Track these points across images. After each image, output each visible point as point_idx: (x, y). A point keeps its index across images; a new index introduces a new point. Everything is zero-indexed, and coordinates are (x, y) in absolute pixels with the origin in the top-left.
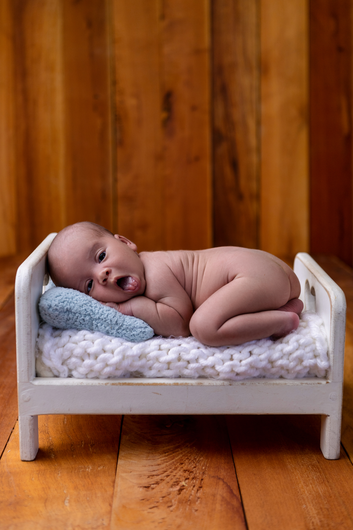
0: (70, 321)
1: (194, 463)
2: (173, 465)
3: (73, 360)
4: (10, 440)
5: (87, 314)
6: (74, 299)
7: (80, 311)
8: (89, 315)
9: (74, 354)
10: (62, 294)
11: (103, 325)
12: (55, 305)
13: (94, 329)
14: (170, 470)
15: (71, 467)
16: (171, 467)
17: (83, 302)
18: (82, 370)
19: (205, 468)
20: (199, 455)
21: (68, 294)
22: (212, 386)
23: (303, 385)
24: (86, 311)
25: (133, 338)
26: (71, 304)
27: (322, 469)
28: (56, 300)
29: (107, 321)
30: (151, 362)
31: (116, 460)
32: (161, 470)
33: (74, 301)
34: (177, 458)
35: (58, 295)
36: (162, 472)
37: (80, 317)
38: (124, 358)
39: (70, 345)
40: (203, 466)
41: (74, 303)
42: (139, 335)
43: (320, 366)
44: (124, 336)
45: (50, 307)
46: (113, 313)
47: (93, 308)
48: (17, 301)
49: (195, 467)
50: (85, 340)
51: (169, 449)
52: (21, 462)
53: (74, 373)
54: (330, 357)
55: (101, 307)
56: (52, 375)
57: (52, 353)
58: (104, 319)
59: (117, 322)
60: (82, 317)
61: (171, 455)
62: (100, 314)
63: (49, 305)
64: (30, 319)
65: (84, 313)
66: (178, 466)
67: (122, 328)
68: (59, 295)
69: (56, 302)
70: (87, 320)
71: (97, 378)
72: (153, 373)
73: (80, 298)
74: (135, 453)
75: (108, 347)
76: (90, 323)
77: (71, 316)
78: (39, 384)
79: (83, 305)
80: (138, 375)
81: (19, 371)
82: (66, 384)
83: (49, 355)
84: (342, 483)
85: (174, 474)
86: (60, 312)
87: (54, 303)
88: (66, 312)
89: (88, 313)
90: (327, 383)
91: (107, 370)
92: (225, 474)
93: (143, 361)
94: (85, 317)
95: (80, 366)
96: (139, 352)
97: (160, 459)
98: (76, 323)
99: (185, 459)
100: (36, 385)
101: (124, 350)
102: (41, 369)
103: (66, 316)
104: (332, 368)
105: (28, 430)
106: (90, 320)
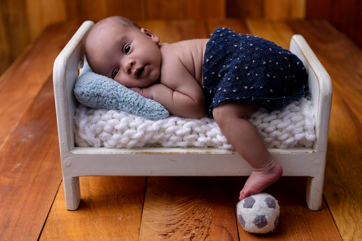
0: (100, 103)
1: (203, 213)
2: (186, 215)
3: (104, 134)
4: (58, 191)
5: (114, 97)
6: (102, 85)
7: (108, 95)
8: (115, 98)
9: (104, 129)
10: (93, 81)
11: (127, 107)
12: (87, 92)
13: (120, 109)
14: (184, 220)
15: (106, 215)
16: (185, 216)
17: (110, 87)
18: (112, 142)
19: (212, 218)
20: (208, 206)
21: (98, 80)
22: (218, 154)
23: (293, 153)
24: (112, 95)
25: (152, 117)
26: (100, 89)
27: (306, 219)
28: (88, 87)
29: (130, 104)
30: (168, 136)
32: (177, 220)
33: (102, 87)
34: (190, 209)
35: (90, 82)
36: (178, 222)
37: (108, 100)
38: (145, 133)
39: (101, 123)
40: (210, 216)
41: (103, 89)
43: (308, 138)
44: (144, 115)
46: (136, 96)
47: (119, 92)
48: (56, 89)
49: (204, 217)
50: (113, 118)
51: (184, 201)
52: (67, 211)
53: (105, 144)
54: (317, 132)
55: (126, 91)
56: (88, 146)
57: (87, 128)
58: (128, 102)
59: (138, 104)
60: (110, 100)
61: (185, 206)
62: (124, 97)
63: (82, 92)
64: (67, 103)
65: (112, 97)
66: (190, 216)
67: (143, 110)
68: (91, 82)
69: (88, 89)
70: (114, 102)
71: (124, 147)
72: (169, 144)
73: (108, 84)
74: (156, 204)
75: (132, 124)
76: (116, 105)
77: (100, 99)
78: (78, 153)
79: (110, 90)
80: (158, 145)
81: (61, 143)
82: (99, 154)
83: (84, 130)
84: (322, 232)
85: (187, 224)
86: (91, 97)
87: (86, 90)
88: (96, 96)
89: (114, 96)
90: (314, 152)
91: (132, 143)
92: (228, 224)
93: (162, 135)
94: (112, 100)
95: (110, 139)
96: (157, 127)
97: (176, 210)
98: (105, 105)
99: (196, 210)
100: (75, 154)
101: (145, 127)
102: (78, 141)
103: (96, 99)
104: (318, 140)
105: (71, 188)
106: (117, 103)
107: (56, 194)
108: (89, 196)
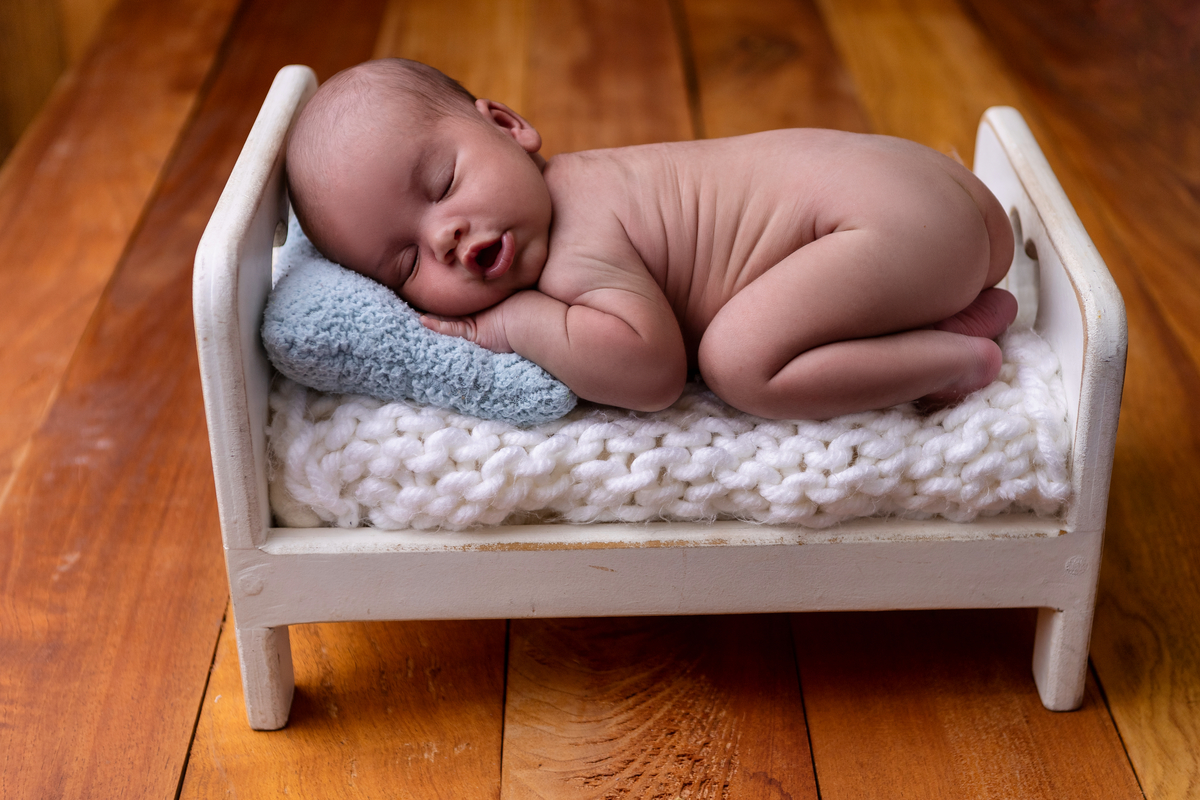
0: (351, 379)
1: (703, 728)
2: (649, 738)
3: (371, 485)
5: (395, 361)
6: (358, 319)
7: (375, 353)
8: (401, 363)
9: (372, 471)
10: (323, 304)
11: (441, 393)
12: (307, 341)
13: (418, 400)
14: (641, 758)
15: (382, 746)
16: (644, 745)
17: (383, 325)
18: (397, 512)
19: (733, 747)
20: (717, 702)
21: (341, 300)
22: (752, 547)
23: (997, 539)
24: (391, 354)
25: (524, 418)
26: (350, 333)
28: (308, 323)
29: (451, 382)
30: (582, 488)
31: (501, 721)
32: (619, 758)
33: (358, 325)
34: (658, 716)
35: (313, 307)
36: (622, 765)
37: (376, 370)
38: (509, 480)
39: (359, 448)
40: (727, 740)
41: (358, 330)
42: (538, 411)
43: (1045, 494)
44: (499, 416)
45: (293, 344)
46: (465, 355)
47: (412, 342)
48: (204, 347)
49: (706, 744)
50: (400, 433)
51: (636, 685)
52: (253, 732)
53: (375, 516)
54: (1075, 470)
55: (432, 339)
56: (317, 523)
57: (312, 468)
58: (442, 378)
59: (476, 380)
60: (383, 371)
61: (643, 706)
62: (429, 361)
63: (290, 340)
64: (243, 392)
65: (388, 359)
66: (661, 742)
67: (492, 398)
68: (316, 306)
69: (308, 330)
70: (396, 378)
71: (437, 528)
72: (588, 512)
73: (374, 314)
74: (548, 700)
75: (464, 452)
76: (404, 385)
77: (350, 365)
78: (284, 552)
79: (383, 336)
80: (550, 516)
81: (225, 522)
82: (355, 552)
83: (305, 474)
85: (654, 771)
86: (319, 359)
87: (303, 335)
88: (337, 356)
89: (398, 357)
90: (1063, 532)
91: (465, 514)
92: (785, 767)
93: (562, 485)
94: (390, 369)
95: (393, 502)
96: (549, 462)
97: (614, 721)
98: (365, 384)
99: (679, 717)
100: (274, 556)
101: (510, 461)
102: (285, 510)
103: (337, 366)
104: (1078, 498)
105: (264, 661)
106: (405, 378)
107: (211, 668)
108: (321, 674)
